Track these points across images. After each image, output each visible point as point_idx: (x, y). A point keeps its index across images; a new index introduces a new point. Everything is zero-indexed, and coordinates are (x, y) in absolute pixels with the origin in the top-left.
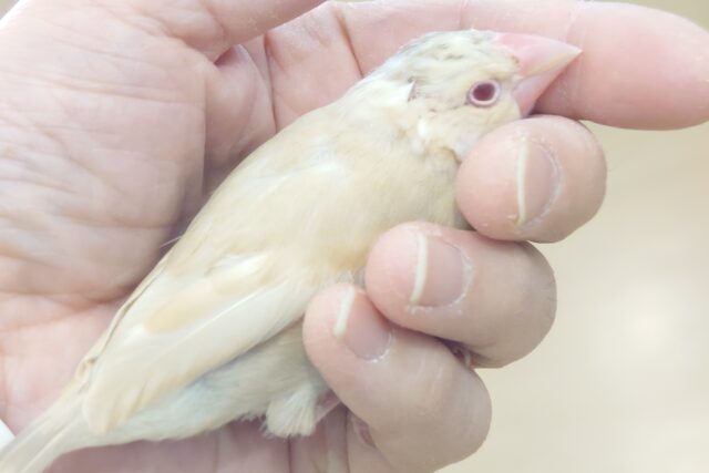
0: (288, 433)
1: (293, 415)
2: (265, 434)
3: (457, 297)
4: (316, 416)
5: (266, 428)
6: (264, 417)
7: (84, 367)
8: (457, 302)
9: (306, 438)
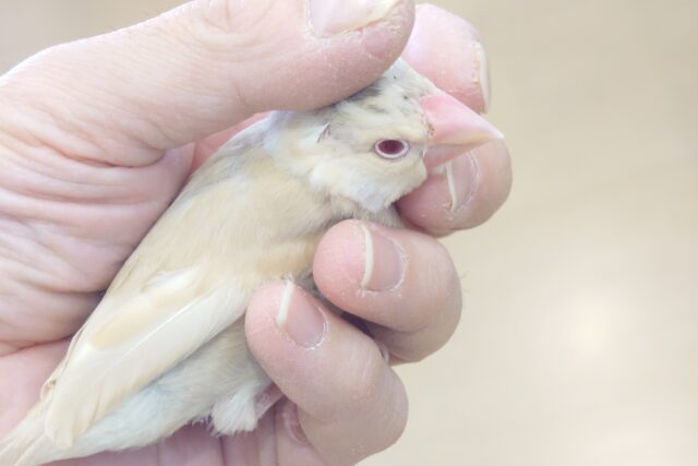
0: (234, 430)
1: (237, 413)
2: (213, 434)
3: (397, 283)
4: (257, 414)
5: (213, 428)
6: (210, 418)
7: (48, 389)
8: (397, 287)
9: (249, 433)
